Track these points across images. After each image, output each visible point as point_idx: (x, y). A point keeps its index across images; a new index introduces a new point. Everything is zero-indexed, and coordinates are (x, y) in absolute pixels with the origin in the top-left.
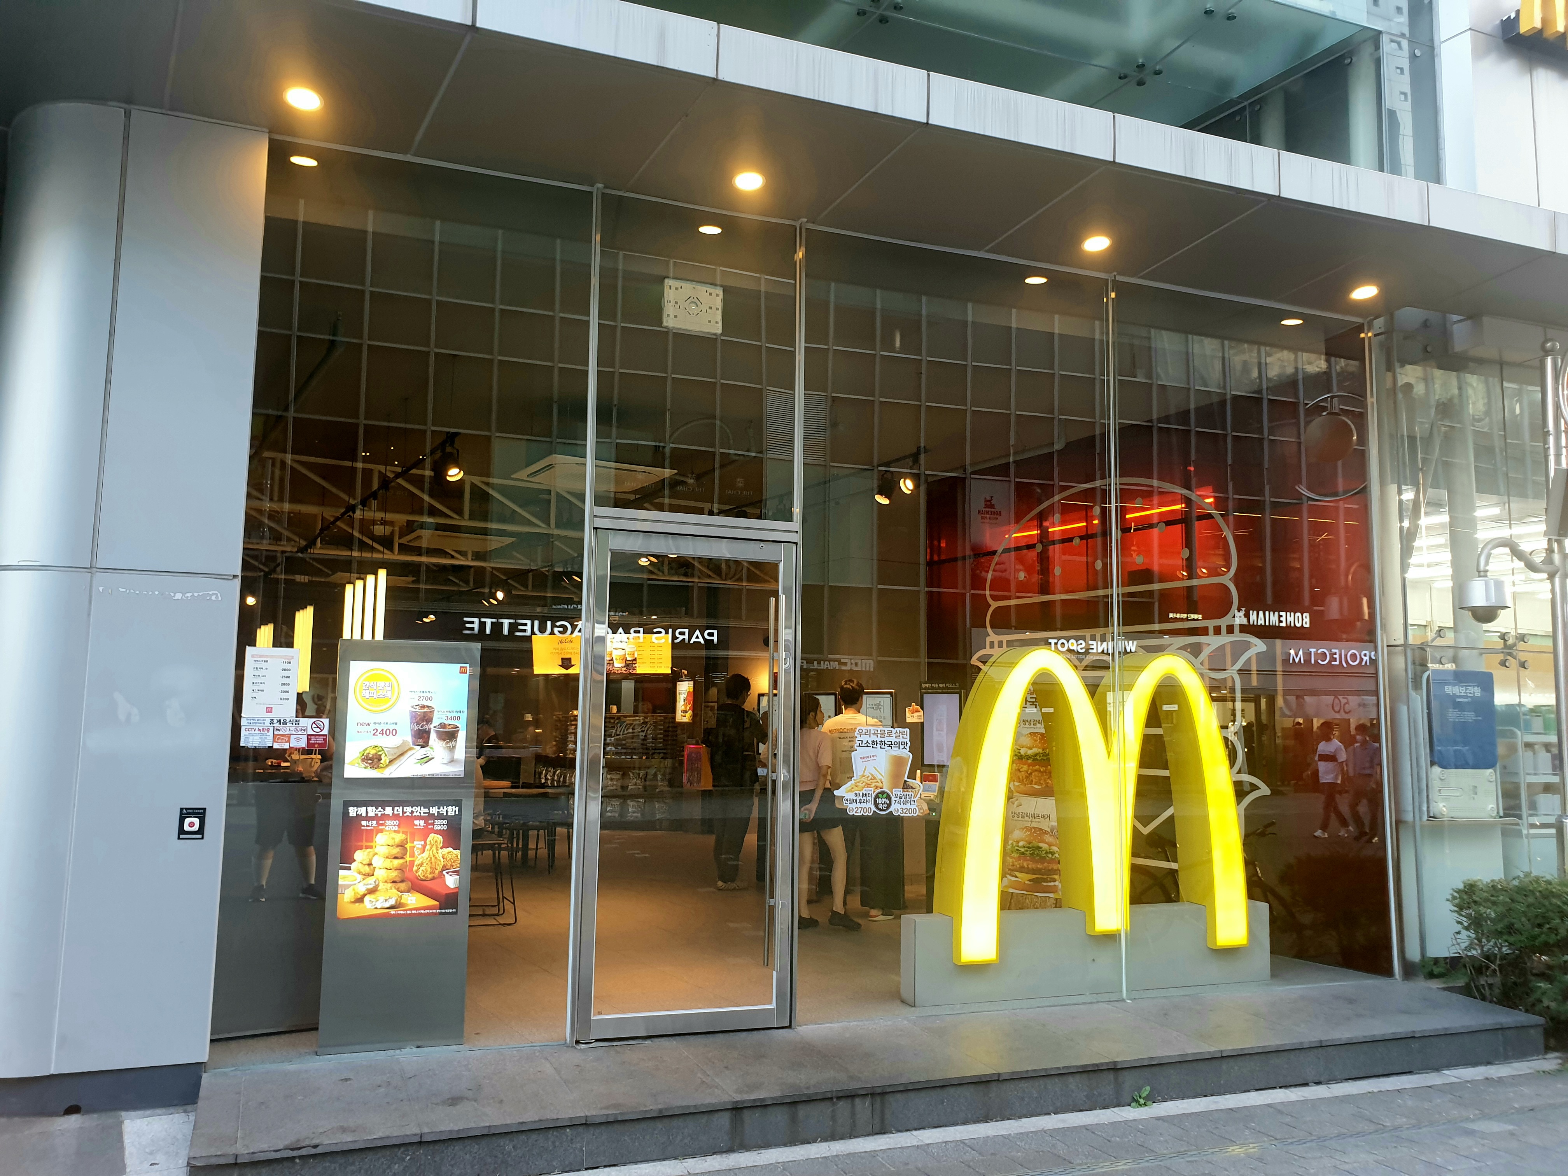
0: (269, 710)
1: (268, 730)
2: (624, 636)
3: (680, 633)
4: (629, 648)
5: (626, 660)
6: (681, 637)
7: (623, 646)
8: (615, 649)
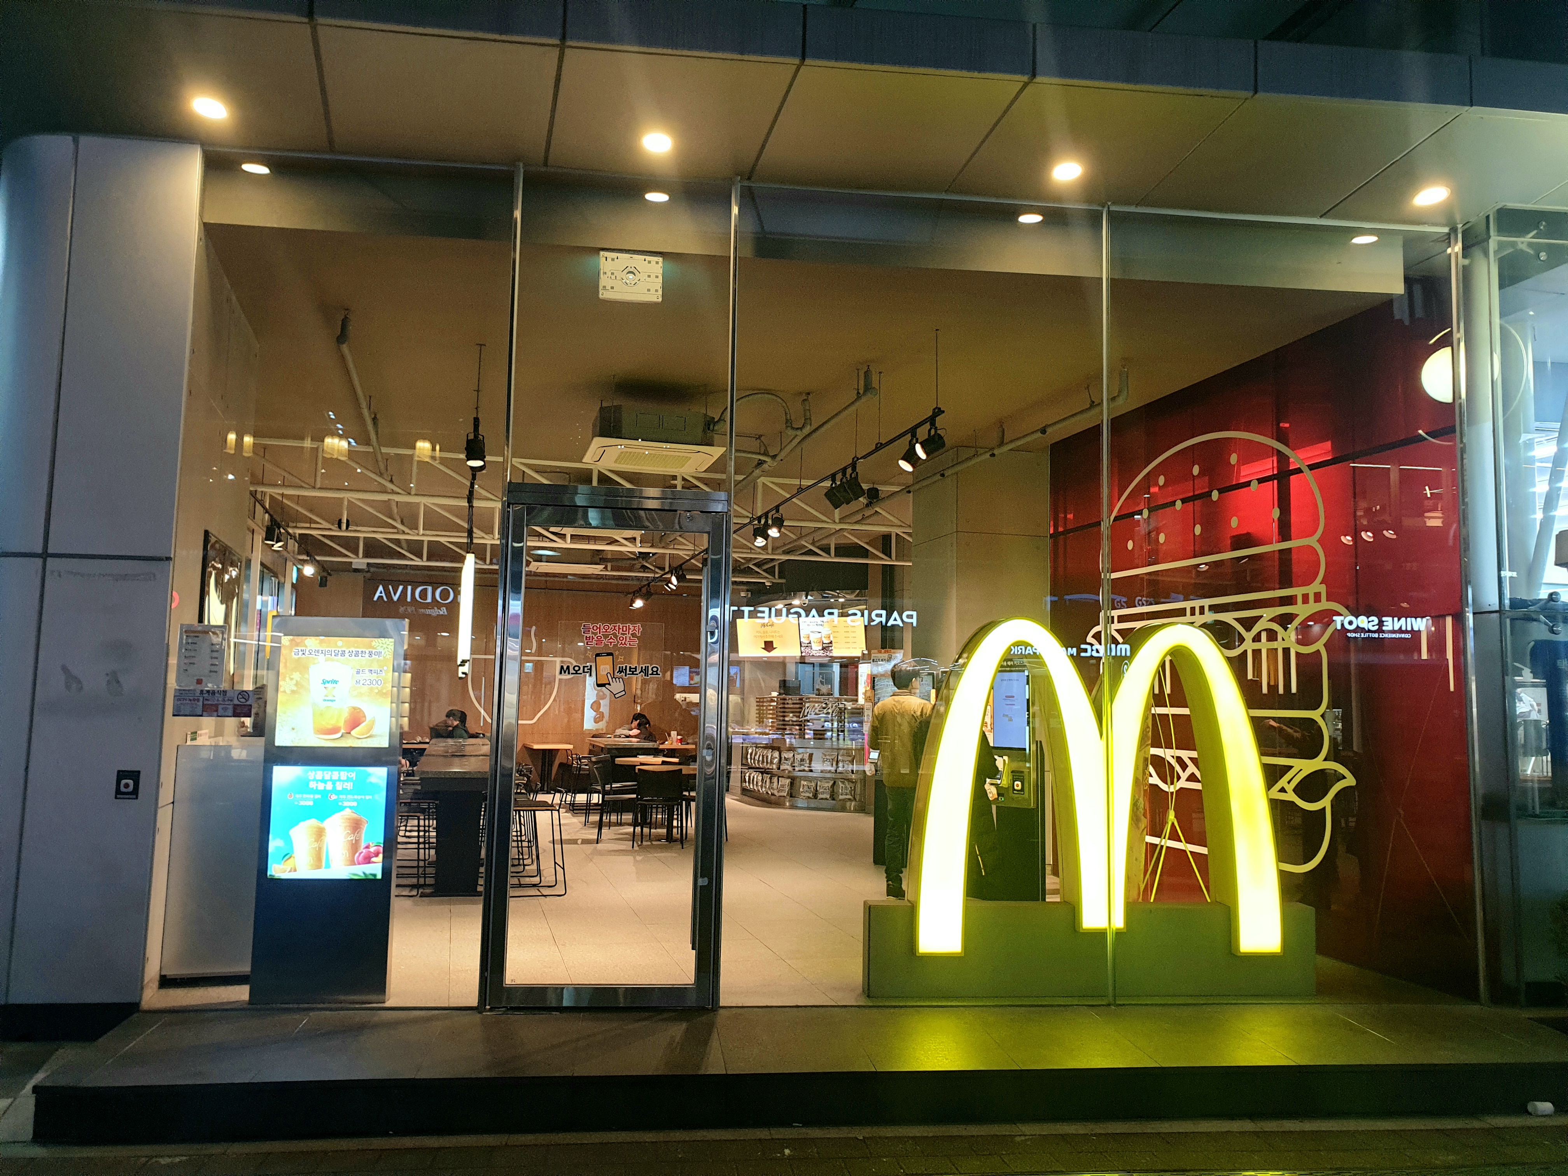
0: (199, 682)
1: (198, 700)
2: (818, 619)
3: (877, 615)
4: (825, 631)
5: (823, 643)
6: (878, 620)
7: (819, 629)
8: (812, 632)
